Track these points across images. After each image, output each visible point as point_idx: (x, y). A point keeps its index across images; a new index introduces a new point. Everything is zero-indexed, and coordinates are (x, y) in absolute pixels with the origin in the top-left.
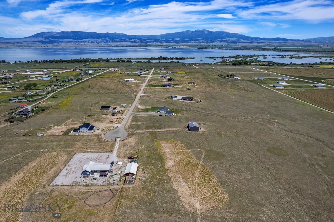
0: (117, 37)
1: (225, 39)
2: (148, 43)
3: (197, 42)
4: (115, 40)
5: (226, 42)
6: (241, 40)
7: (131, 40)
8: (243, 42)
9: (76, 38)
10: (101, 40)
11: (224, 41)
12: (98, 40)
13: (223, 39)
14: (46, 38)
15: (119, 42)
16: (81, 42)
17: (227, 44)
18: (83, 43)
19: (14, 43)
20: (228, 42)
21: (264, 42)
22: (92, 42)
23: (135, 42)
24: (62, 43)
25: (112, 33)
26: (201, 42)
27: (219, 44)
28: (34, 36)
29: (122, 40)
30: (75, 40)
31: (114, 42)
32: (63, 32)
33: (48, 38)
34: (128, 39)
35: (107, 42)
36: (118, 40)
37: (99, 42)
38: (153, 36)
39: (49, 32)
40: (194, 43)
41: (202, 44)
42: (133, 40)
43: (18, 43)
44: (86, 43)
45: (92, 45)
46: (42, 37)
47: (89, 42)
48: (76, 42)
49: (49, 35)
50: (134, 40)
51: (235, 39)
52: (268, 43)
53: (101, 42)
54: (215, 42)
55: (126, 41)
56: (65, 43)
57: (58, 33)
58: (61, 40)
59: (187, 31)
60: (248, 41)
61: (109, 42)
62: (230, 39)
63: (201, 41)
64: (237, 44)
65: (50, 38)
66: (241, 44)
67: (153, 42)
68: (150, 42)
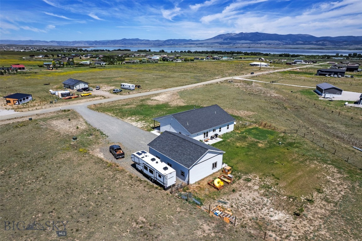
0: (300, 39)
2: (342, 46)
4: (297, 42)
7: (318, 43)
9: (254, 39)
10: (280, 42)
12: (277, 42)
14: (224, 40)
15: (301, 44)
16: (257, 43)
18: (259, 45)
19: (197, 44)
22: (269, 44)
23: (323, 45)
24: (238, 44)
25: (296, 35)
28: (214, 38)
29: (306, 43)
30: (252, 42)
31: (295, 44)
32: (242, 33)
33: (226, 39)
34: (315, 41)
35: (287, 44)
36: (301, 42)
37: (278, 44)
38: (354, 37)
39: (228, 34)
42: (321, 42)
43: (200, 44)
44: (262, 45)
45: (269, 46)
46: (222, 38)
47: (265, 44)
48: (252, 43)
49: (228, 36)
50: (323, 43)
53: (279, 44)
55: (312, 44)
56: (241, 44)
57: (237, 35)
58: (238, 42)
61: (290, 44)
65: (228, 40)
67: (352, 45)
68: (346, 45)
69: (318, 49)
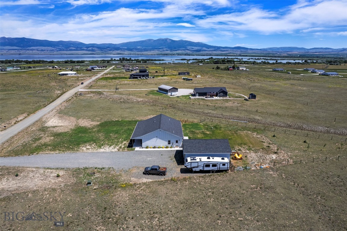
0: (72, 46)
1: (189, 48)
2: (107, 51)
3: (160, 50)
4: (70, 48)
5: (190, 50)
6: (204, 48)
7: (89, 49)
8: (207, 51)
9: (22, 45)
10: (53, 48)
11: (188, 50)
12: (50, 48)
13: (187, 47)
15: (74, 50)
16: (28, 50)
17: (191, 52)
18: (31, 51)
21: (227, 51)
22: (42, 50)
23: (93, 50)
24: (3, 51)
25: (67, 41)
26: (164, 51)
27: (183, 52)
29: (78, 49)
30: (21, 48)
31: (69, 51)
32: (4, 38)
34: (85, 47)
35: (61, 50)
36: (73, 48)
37: (51, 51)
38: (113, 44)
40: (157, 52)
41: (166, 52)
42: (90, 48)
44: (34, 51)
45: (43, 53)
47: (38, 50)
48: (21, 49)
50: (92, 49)
51: (198, 48)
53: (53, 50)
54: (179, 50)
55: (84, 50)
56: (7, 51)
59: (150, 40)
60: (211, 50)
61: (63, 50)
62: (193, 47)
63: (165, 49)
64: (201, 52)
67: (114, 50)
68: (110, 50)
69: (90, 54)
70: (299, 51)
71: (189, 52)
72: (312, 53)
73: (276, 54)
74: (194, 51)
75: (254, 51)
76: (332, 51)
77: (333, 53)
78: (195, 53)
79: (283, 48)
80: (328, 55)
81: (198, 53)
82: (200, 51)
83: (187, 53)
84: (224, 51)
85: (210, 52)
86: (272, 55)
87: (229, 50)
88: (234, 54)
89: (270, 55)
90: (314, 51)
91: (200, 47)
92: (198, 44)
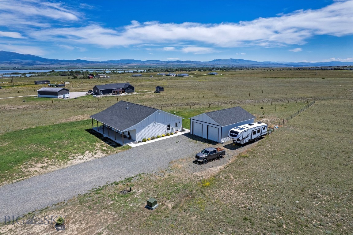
1: (16, 60)
5: (18, 64)
6: (38, 62)
8: (42, 64)
11: (15, 63)
13: (13, 61)
17: (21, 66)
20: (21, 65)
21: (66, 64)
27: (9, 66)
51: (29, 61)
52: (71, 65)
60: (48, 63)
62: (22, 60)
64: (35, 66)
66: (39, 65)
70: (138, 63)
71: (17, 66)
72: (147, 65)
73: (118, 66)
74: (24, 64)
75: (95, 64)
76: (162, 63)
77: (163, 64)
78: (26, 67)
79: (122, 60)
80: (159, 66)
81: (31, 67)
82: (32, 64)
83: (15, 67)
84: (63, 64)
85: (47, 66)
86: (114, 67)
87: (69, 63)
88: (75, 67)
89: (113, 67)
90: (148, 63)
91: (32, 60)
92: (28, 57)
